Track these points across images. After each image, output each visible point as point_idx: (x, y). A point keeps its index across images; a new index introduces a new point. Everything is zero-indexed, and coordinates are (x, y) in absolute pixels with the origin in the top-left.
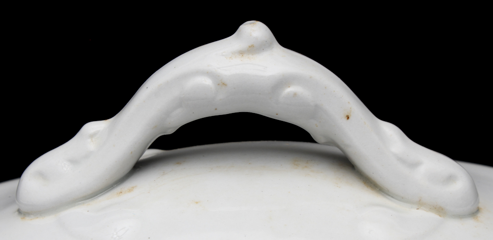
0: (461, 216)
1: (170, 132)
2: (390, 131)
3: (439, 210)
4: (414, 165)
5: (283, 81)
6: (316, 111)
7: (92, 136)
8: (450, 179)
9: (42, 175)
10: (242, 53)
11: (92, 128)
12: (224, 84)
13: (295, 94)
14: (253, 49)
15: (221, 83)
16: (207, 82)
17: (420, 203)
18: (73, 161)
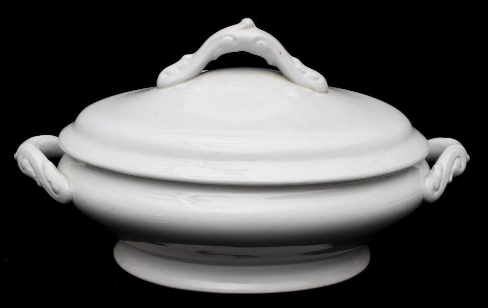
0: (321, 92)
1: (215, 58)
2: (296, 61)
3: (313, 89)
4: (304, 72)
5: (257, 39)
6: (268, 51)
7: (186, 59)
8: (317, 78)
9: (167, 73)
10: (243, 29)
11: (186, 57)
12: (236, 39)
13: (261, 44)
14: (247, 27)
15: (235, 39)
16: (230, 38)
17: (306, 86)
18: (180, 68)
